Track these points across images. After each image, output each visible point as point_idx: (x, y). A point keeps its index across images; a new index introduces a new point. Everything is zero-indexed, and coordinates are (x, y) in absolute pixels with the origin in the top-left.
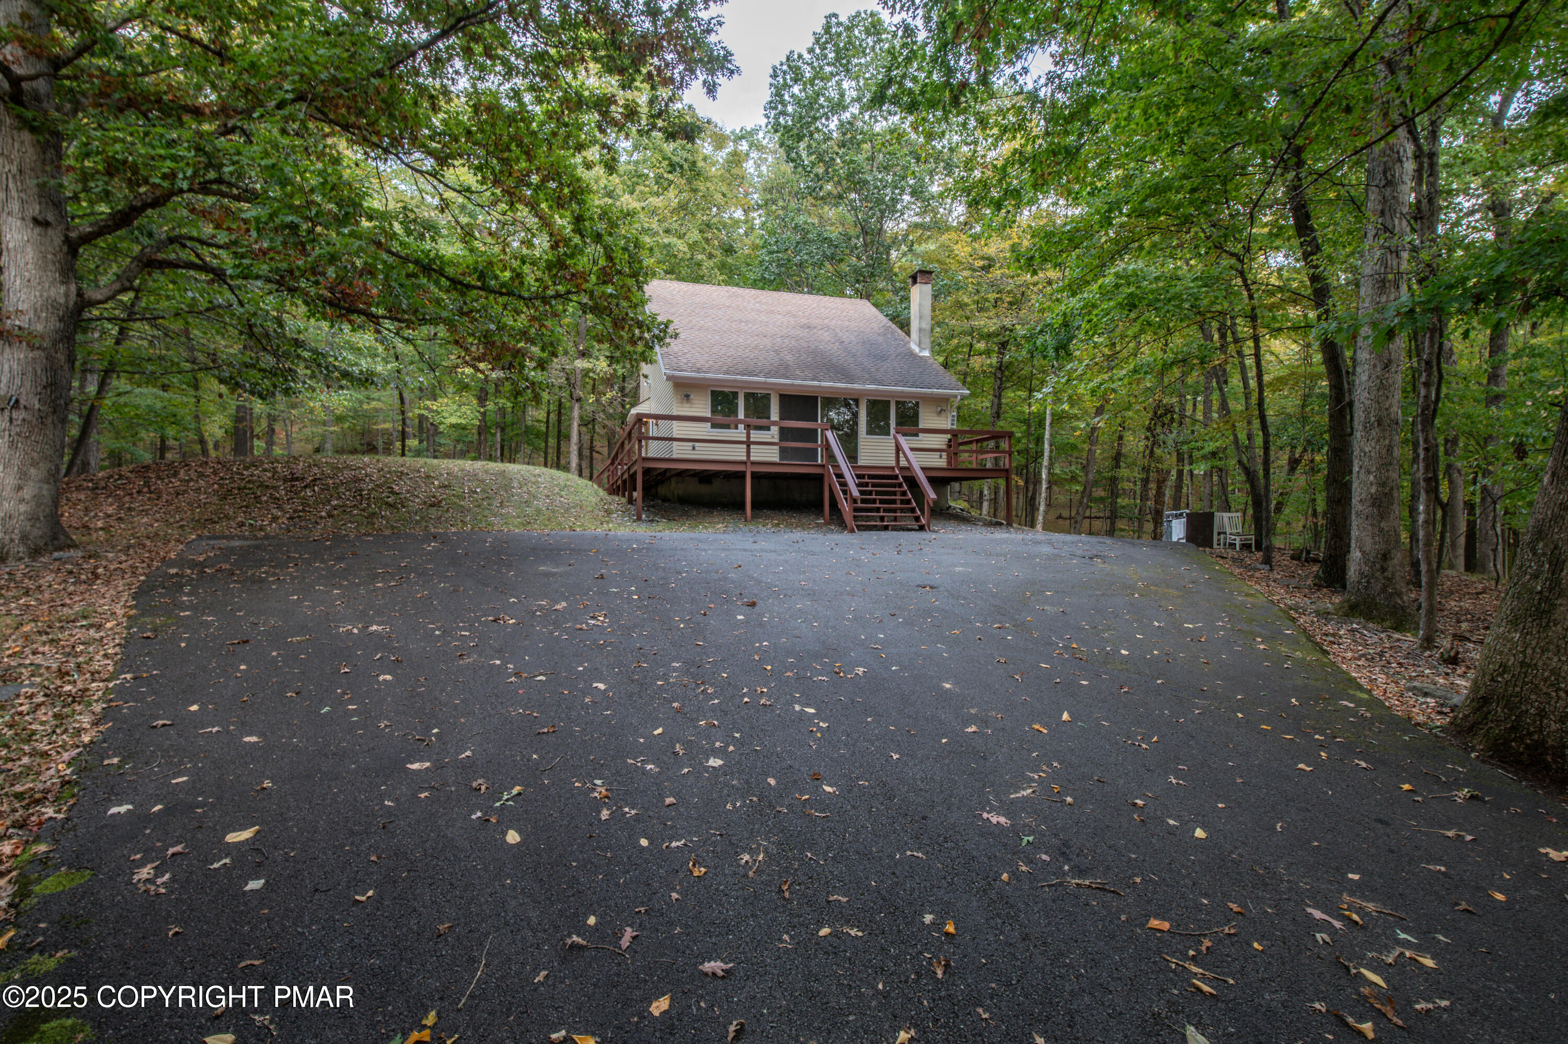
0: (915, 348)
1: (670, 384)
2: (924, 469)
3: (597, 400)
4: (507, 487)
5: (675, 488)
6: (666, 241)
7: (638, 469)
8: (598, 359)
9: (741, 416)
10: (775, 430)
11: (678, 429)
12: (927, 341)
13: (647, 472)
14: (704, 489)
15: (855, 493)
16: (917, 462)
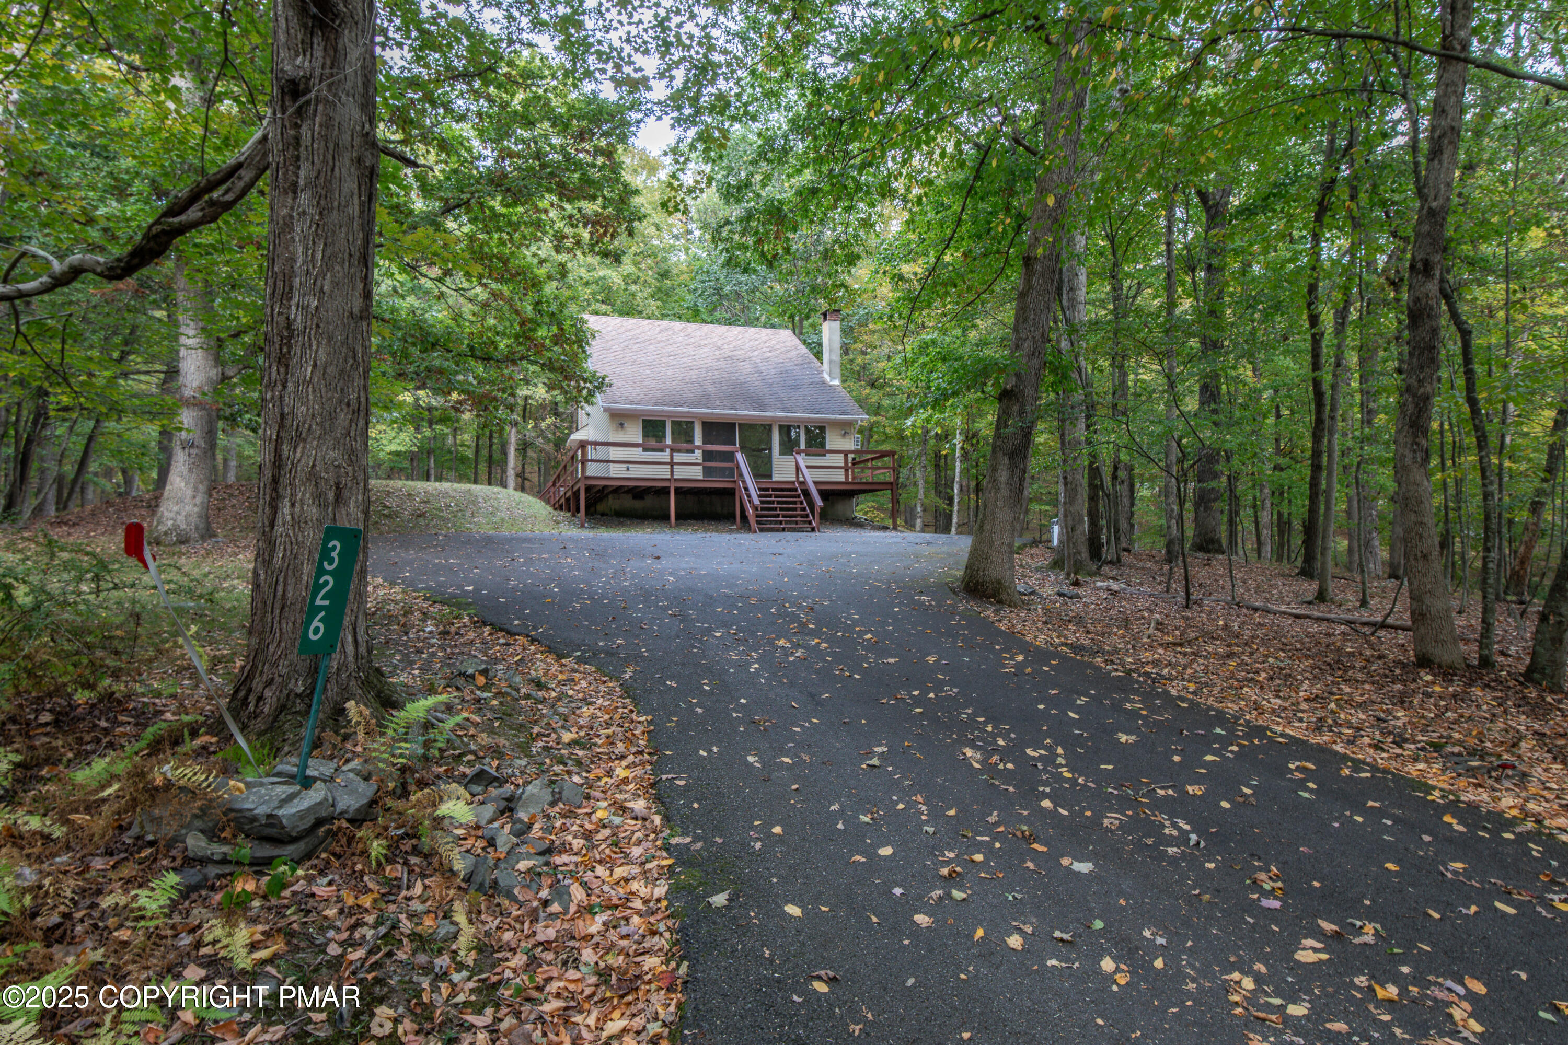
0: (826, 377)
1: (607, 415)
2: (816, 483)
3: (536, 427)
4: (474, 502)
5: (613, 503)
6: (601, 273)
7: (582, 486)
8: (536, 385)
9: (669, 441)
10: (698, 453)
11: (614, 453)
12: (837, 371)
13: (588, 489)
14: (638, 505)
15: (757, 501)
16: (810, 477)
